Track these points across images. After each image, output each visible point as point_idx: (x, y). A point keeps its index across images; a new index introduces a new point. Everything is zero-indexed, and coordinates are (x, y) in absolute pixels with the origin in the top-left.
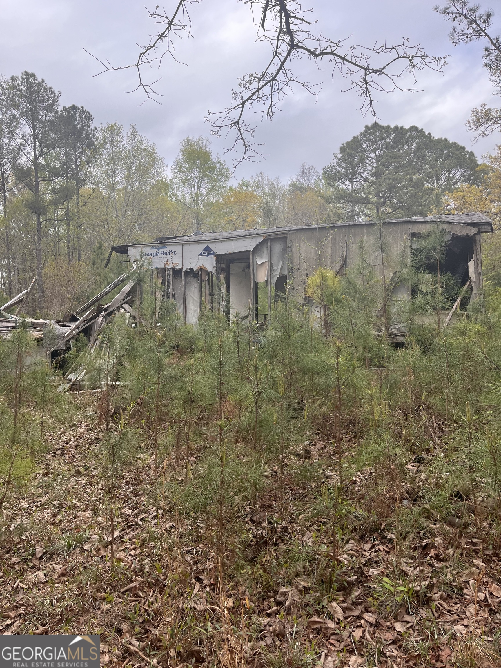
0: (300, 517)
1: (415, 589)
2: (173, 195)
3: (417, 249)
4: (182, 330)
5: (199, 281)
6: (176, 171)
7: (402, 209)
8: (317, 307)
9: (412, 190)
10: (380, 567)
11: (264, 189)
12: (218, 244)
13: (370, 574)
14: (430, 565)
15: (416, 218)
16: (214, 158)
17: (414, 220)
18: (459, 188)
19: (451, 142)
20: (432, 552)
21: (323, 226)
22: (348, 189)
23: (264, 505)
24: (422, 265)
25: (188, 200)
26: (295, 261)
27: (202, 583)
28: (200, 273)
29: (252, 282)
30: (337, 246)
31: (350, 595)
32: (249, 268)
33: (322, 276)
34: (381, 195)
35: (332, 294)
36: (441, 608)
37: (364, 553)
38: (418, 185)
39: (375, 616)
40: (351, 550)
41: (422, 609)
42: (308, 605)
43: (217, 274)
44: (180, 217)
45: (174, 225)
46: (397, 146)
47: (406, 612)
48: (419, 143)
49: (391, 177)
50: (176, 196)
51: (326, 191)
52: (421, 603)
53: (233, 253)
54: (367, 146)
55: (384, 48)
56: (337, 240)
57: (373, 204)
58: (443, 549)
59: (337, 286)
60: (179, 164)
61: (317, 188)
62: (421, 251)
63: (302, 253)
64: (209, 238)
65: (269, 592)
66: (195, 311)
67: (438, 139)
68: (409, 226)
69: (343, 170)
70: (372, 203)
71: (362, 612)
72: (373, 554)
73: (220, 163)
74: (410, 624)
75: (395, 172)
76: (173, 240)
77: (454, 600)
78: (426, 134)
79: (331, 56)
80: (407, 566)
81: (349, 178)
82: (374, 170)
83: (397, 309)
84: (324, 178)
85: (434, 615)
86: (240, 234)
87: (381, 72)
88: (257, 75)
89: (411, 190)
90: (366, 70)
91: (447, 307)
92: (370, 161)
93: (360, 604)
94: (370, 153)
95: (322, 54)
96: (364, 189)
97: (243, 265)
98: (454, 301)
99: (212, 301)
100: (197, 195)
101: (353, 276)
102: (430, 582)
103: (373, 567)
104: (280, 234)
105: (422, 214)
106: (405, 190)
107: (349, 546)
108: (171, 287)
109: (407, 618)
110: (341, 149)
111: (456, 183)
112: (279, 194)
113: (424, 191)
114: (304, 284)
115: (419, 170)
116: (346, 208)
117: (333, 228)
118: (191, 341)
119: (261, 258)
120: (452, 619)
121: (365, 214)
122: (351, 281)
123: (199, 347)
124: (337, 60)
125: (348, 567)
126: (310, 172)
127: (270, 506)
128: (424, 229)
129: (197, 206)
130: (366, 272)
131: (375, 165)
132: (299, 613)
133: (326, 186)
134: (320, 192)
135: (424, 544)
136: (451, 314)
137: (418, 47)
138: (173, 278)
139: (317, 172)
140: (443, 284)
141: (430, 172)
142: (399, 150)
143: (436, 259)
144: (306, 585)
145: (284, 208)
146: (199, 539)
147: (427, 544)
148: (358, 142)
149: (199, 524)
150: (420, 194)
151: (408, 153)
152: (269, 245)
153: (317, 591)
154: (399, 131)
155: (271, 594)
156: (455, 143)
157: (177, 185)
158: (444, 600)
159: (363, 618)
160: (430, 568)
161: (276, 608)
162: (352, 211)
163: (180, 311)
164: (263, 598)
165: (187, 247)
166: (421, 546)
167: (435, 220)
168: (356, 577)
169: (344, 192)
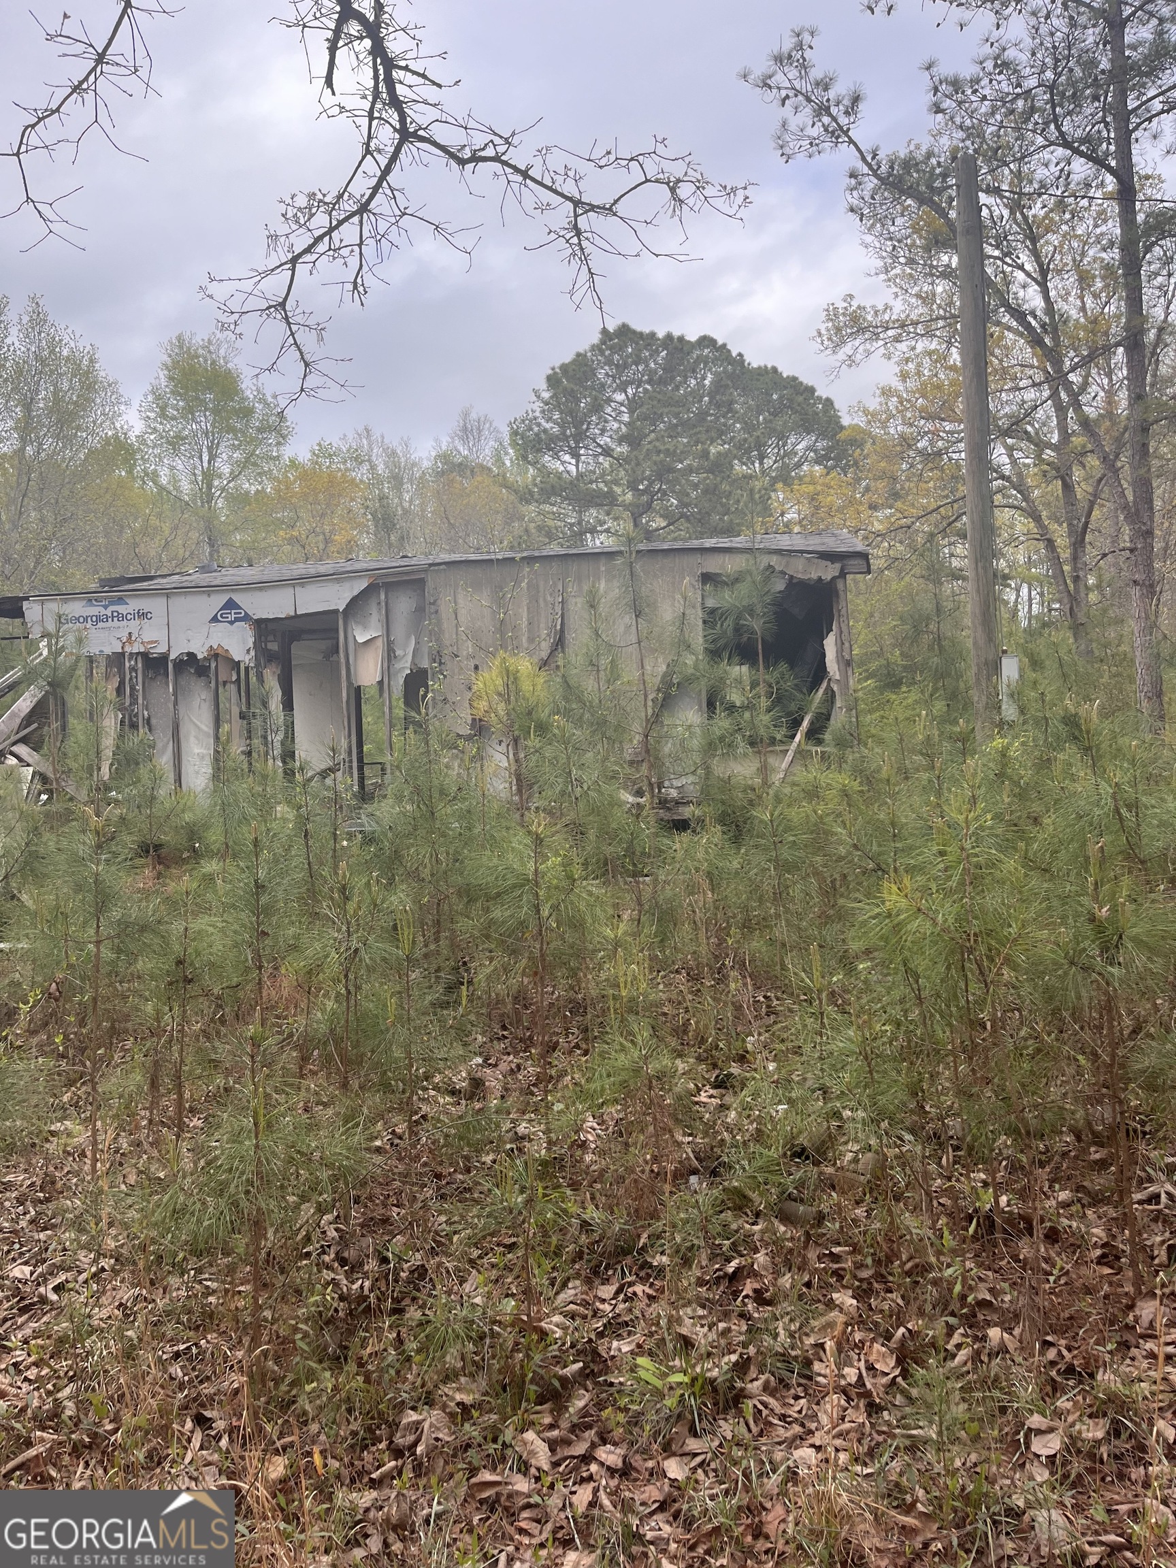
0: (455, 1238)
1: (708, 1375)
2: (147, 474)
3: (712, 612)
4: (167, 805)
5: (213, 685)
6: (152, 415)
7: (688, 519)
8: (501, 742)
9: (708, 478)
10: (635, 1333)
11: (373, 468)
12: (258, 594)
13: (612, 1353)
14: (742, 1315)
15: (714, 540)
16: (248, 386)
17: (707, 545)
18: (805, 476)
19: (785, 376)
20: (749, 1287)
21: (508, 555)
22: (568, 472)
23: (372, 1219)
24: (725, 647)
25: (185, 486)
26: (447, 636)
27: (211, 1428)
28: (213, 665)
29: (344, 685)
30: (542, 604)
31: (567, 1408)
32: (337, 652)
33: (508, 671)
34: (641, 487)
35: (530, 713)
36: (765, 1412)
37: (601, 1307)
38: (719, 467)
39: (620, 1451)
40: (571, 1302)
41: (725, 1419)
42: (468, 1446)
43: (256, 666)
44: (166, 527)
45: (151, 549)
46: (673, 378)
47: (690, 1431)
48: (719, 373)
49: (662, 448)
50: (155, 476)
51: (520, 474)
52: (721, 1405)
53: (296, 616)
54: (607, 374)
55: (612, 157)
56: (541, 589)
57: (626, 507)
58: (770, 1277)
59: (542, 694)
60: (158, 398)
61: (498, 468)
62: (722, 614)
63: (461, 619)
64: (238, 579)
65: (379, 1427)
66: (202, 758)
67: (760, 368)
68: (698, 558)
69: (556, 429)
70: (623, 505)
71: (593, 1446)
72: (622, 1306)
73: (263, 401)
74: (699, 1459)
75: (671, 437)
76: (145, 585)
77: (792, 1391)
78: (734, 355)
79: (497, 166)
80: (694, 1325)
81: (569, 446)
82: (624, 429)
83: (674, 745)
84: (514, 444)
85: (750, 1431)
86: (312, 571)
87: (609, 210)
88: (324, 195)
89: (706, 479)
90: (577, 203)
91: (779, 737)
92: (614, 410)
93: (589, 1427)
94: (614, 392)
95: (476, 159)
96: (603, 475)
97: (324, 645)
98: (796, 723)
99: (249, 732)
100: (209, 476)
101: (575, 671)
102: (741, 1355)
103: (619, 1337)
104: (412, 572)
105: (730, 531)
106: (694, 478)
107: (568, 1294)
108: (140, 701)
109: (693, 1444)
110: (549, 378)
111: (799, 465)
112: (411, 481)
113: (734, 481)
114: (470, 689)
115: (721, 433)
116: (566, 515)
117: (530, 560)
118: (193, 832)
119: (365, 627)
120: (789, 1434)
121: (607, 531)
122: (571, 683)
123: (214, 847)
124: (511, 177)
125: (564, 1344)
126: (480, 431)
127: (386, 1221)
128: (728, 566)
129: (209, 502)
130: (604, 662)
131: (626, 418)
132: (450, 1468)
133: (518, 464)
134: (504, 476)
135: (731, 1270)
136: (790, 754)
137: (687, 160)
138: (144, 676)
139: (496, 430)
140: (770, 686)
141: (745, 440)
142: (677, 388)
143: (753, 632)
144: (467, 1399)
145: (423, 510)
146: (206, 1321)
147: (738, 1270)
148: (586, 365)
149: (209, 1283)
150: (725, 487)
151: (696, 395)
152: (383, 597)
153: (490, 1411)
154: (676, 346)
155: (382, 1432)
156: (795, 379)
157: (157, 451)
158: (772, 1394)
159: (596, 1459)
160: (743, 1322)
161: (393, 1463)
162: (580, 523)
163: (164, 760)
164: (362, 1444)
165: (179, 603)
166: (726, 1274)
167: (749, 545)
168: (581, 1364)
169: (560, 478)
